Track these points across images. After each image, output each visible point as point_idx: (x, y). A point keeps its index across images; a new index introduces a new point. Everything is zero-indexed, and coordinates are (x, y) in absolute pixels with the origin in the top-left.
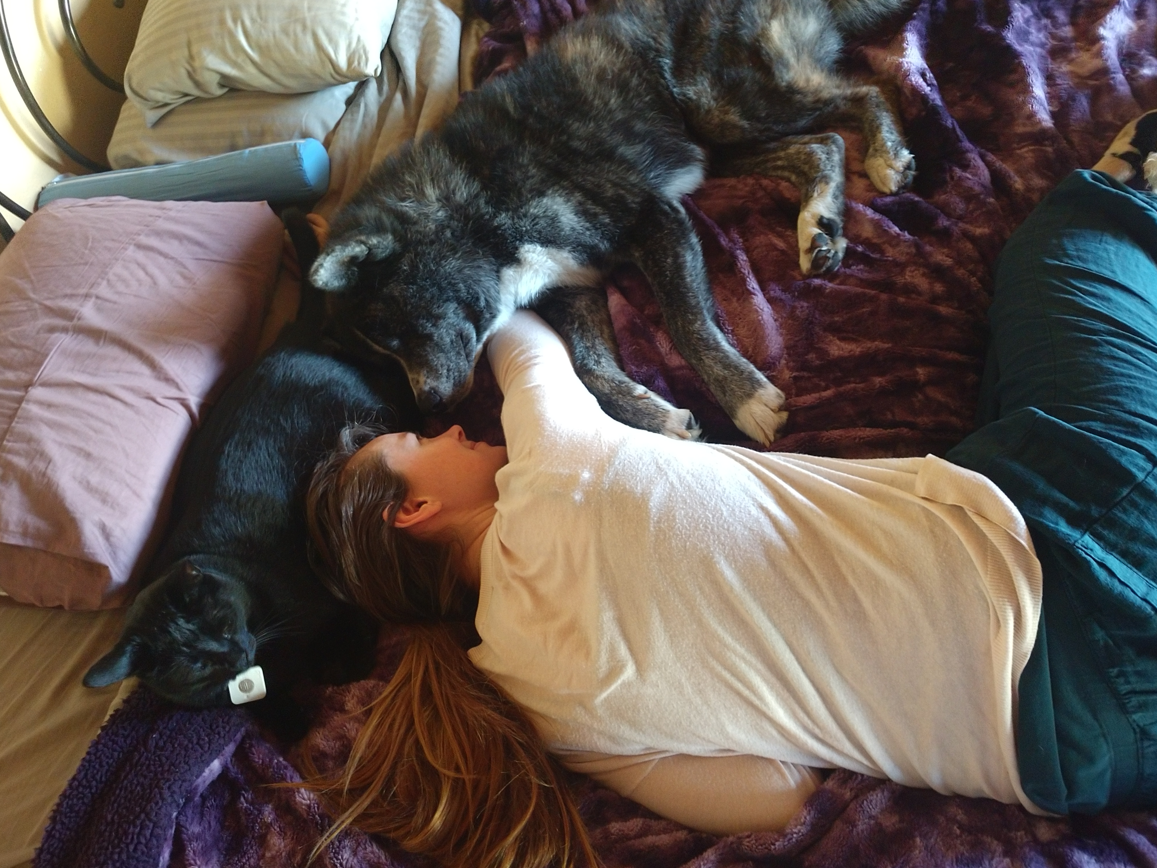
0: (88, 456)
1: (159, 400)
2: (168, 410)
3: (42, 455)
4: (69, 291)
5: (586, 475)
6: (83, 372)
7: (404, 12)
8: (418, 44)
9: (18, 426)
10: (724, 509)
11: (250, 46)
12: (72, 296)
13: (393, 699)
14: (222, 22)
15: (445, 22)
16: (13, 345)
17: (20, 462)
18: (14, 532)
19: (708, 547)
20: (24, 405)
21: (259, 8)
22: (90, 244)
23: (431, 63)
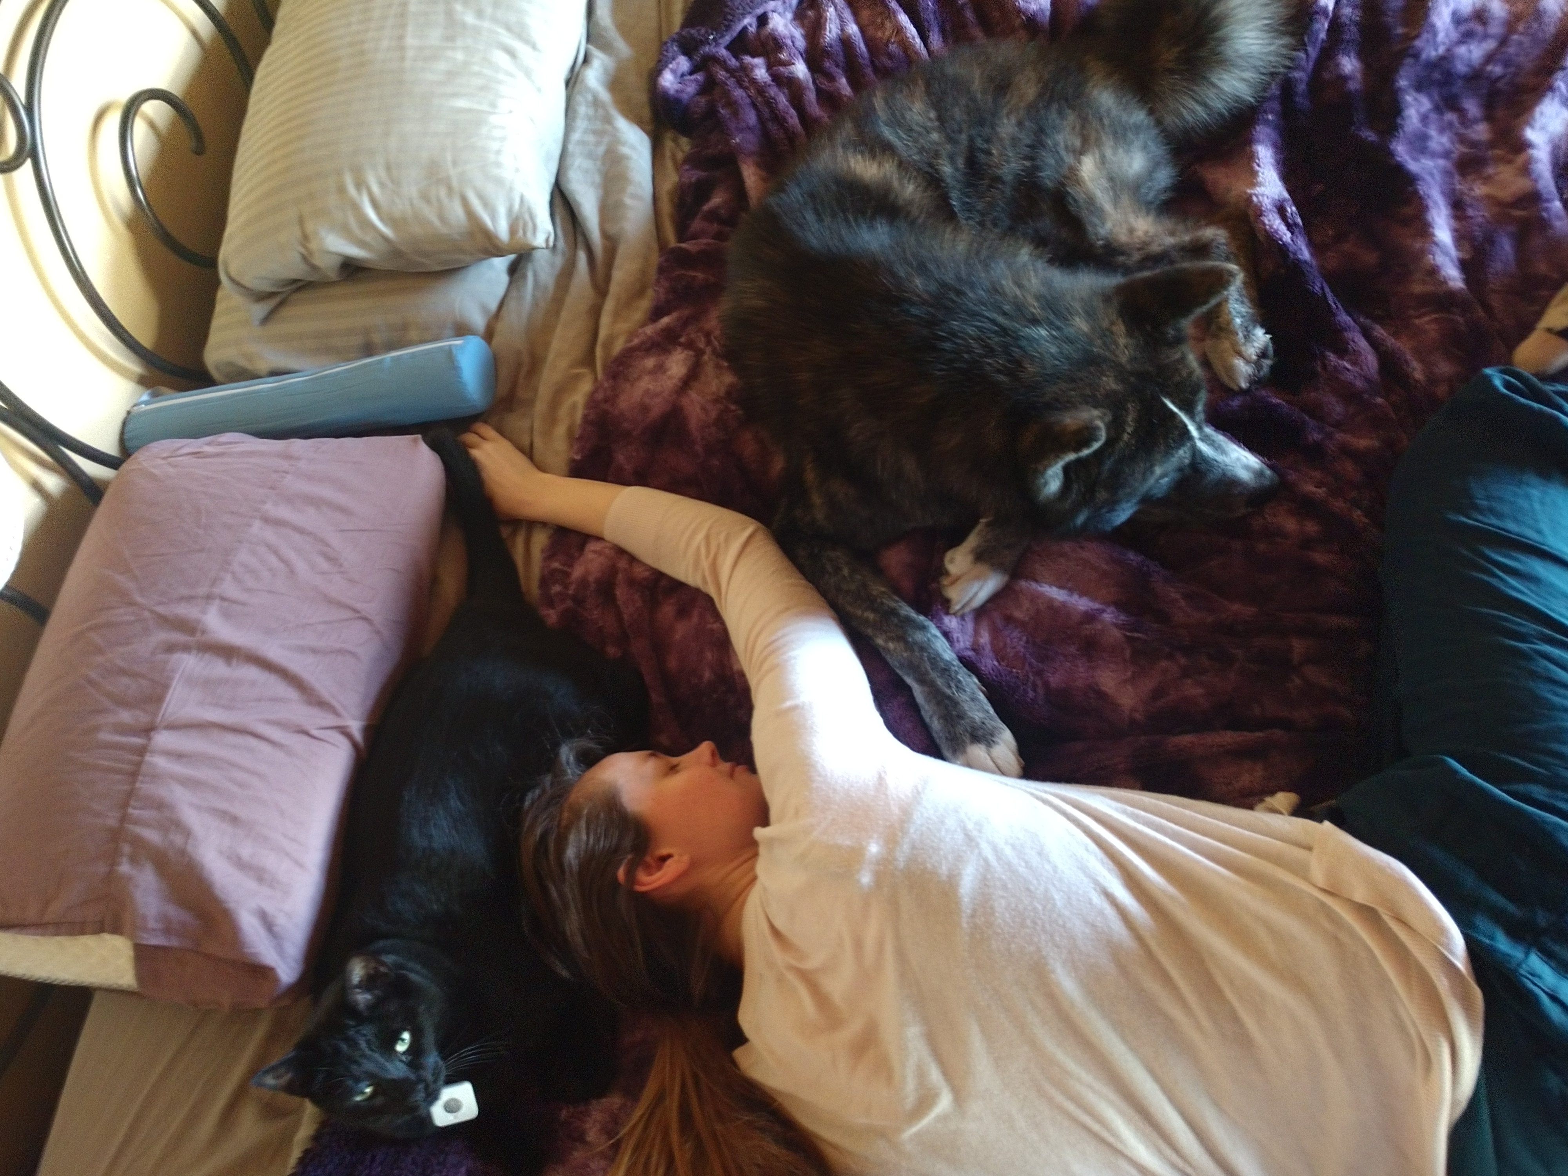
0: (234, 820)
1: (314, 732)
2: (327, 745)
3: (178, 825)
4: (184, 591)
5: (874, 848)
6: (216, 705)
7: (576, 136)
8: (598, 179)
9: (145, 787)
10: (1057, 897)
11: (381, 219)
12: (190, 599)
13: (646, 1127)
14: (341, 190)
15: (633, 147)
16: (123, 672)
17: (152, 836)
18: (154, 930)
19: (1039, 950)
20: (148, 758)
21: (388, 168)
22: (204, 521)
23: (619, 205)
